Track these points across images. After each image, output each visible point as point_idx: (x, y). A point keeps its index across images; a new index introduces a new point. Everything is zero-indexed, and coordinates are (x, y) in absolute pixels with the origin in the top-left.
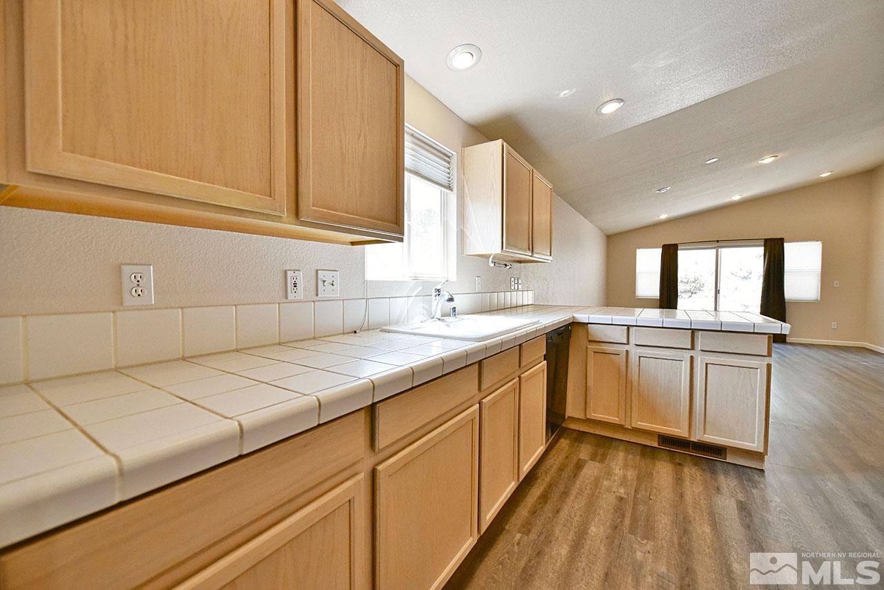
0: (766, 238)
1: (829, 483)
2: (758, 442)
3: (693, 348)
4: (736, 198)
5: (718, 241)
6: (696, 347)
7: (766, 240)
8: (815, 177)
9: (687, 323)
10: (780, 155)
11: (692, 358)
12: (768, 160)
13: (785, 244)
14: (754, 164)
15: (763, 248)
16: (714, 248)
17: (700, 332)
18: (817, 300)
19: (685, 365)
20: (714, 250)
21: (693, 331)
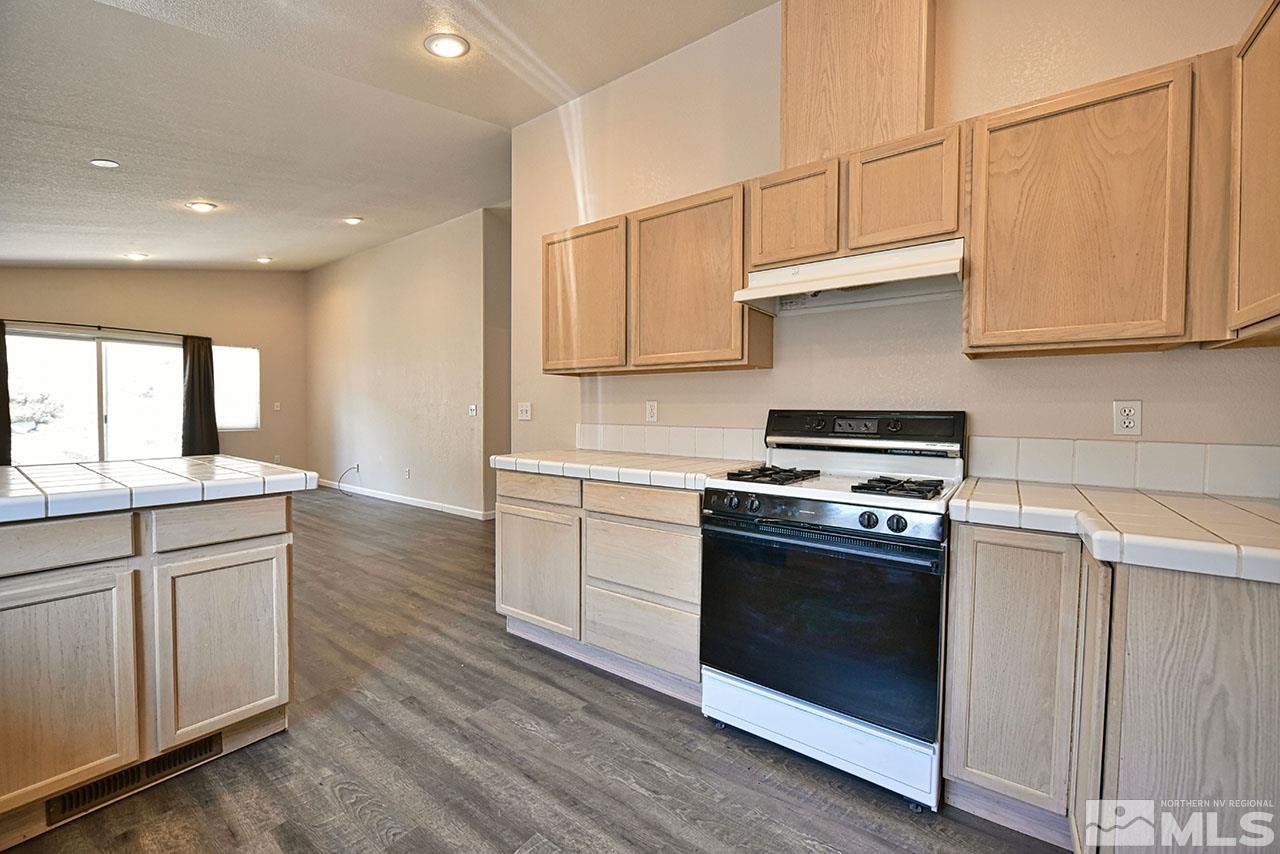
0: (185, 334)
1: (366, 692)
2: (280, 690)
3: (138, 551)
4: (136, 257)
5: (99, 328)
6: (145, 548)
7: (186, 338)
8: (251, 260)
9: (123, 496)
10: (221, 207)
11: (136, 575)
12: (202, 207)
13: (214, 348)
14: (180, 205)
15: (182, 350)
16: (93, 339)
17: (153, 512)
18: (257, 428)
19: (119, 601)
20: (93, 345)
21: (136, 513)
